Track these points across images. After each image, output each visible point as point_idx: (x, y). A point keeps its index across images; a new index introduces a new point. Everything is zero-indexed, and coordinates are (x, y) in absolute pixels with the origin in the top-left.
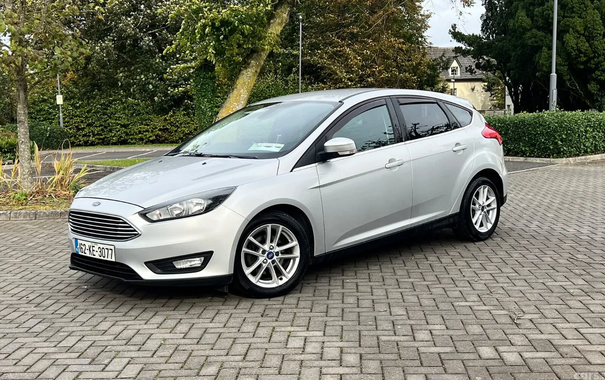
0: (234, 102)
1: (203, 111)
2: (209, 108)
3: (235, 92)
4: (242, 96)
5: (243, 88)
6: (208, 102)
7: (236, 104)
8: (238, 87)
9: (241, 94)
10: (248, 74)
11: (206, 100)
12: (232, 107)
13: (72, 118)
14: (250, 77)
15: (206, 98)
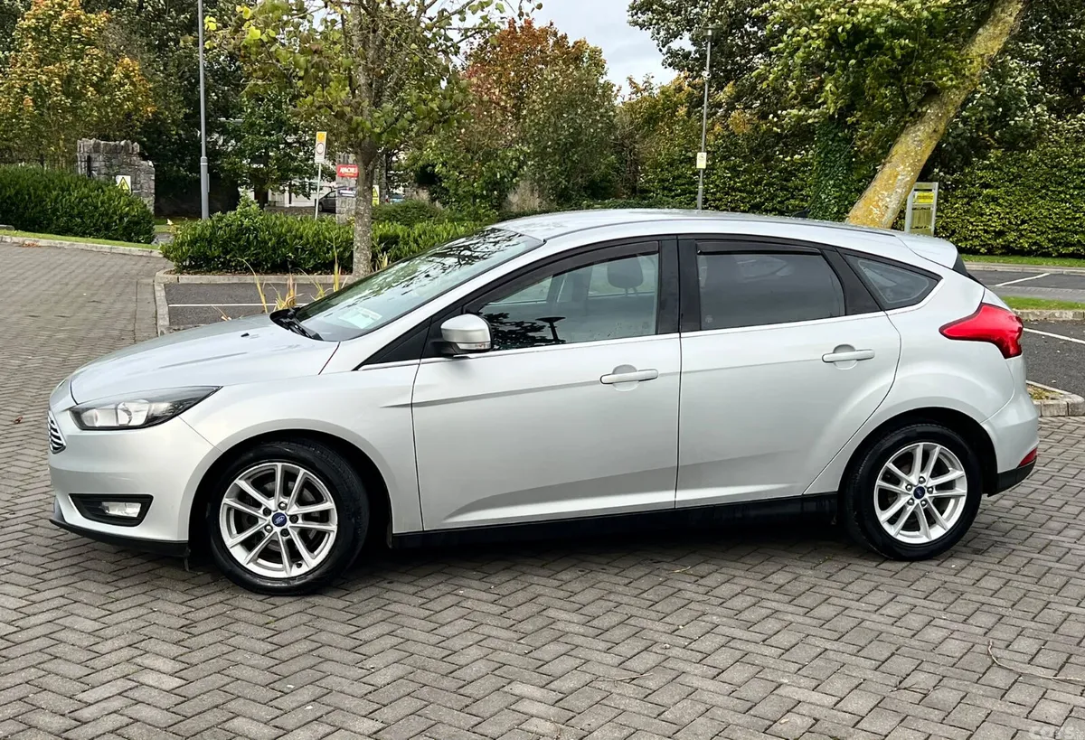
0: (882, 190)
1: (821, 203)
2: (835, 198)
3: (887, 170)
4: (899, 177)
5: (903, 163)
6: (834, 186)
7: (886, 194)
8: (894, 159)
9: (898, 175)
10: (916, 136)
11: (831, 182)
12: (876, 198)
13: (727, 193)
14: (921, 141)
15: (832, 179)
